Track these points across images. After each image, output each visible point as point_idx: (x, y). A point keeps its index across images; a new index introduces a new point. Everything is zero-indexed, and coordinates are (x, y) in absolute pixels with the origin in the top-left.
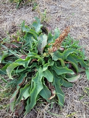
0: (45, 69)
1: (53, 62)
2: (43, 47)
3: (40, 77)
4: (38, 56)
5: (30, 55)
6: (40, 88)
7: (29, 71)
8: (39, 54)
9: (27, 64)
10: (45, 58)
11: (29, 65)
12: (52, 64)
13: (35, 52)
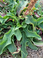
1: (26, 25)
3: (11, 34)
10: (21, 20)
12: (25, 27)
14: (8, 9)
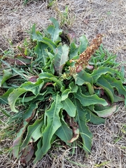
0: (65, 97)
1: (77, 88)
2: (62, 64)
3: (57, 109)
4: (54, 79)
5: (42, 76)
6: (57, 126)
7: (42, 99)
8: (56, 74)
9: (39, 90)
10: (65, 80)
11: (41, 92)
12: (75, 91)
13: (50, 72)
14: (38, 66)
